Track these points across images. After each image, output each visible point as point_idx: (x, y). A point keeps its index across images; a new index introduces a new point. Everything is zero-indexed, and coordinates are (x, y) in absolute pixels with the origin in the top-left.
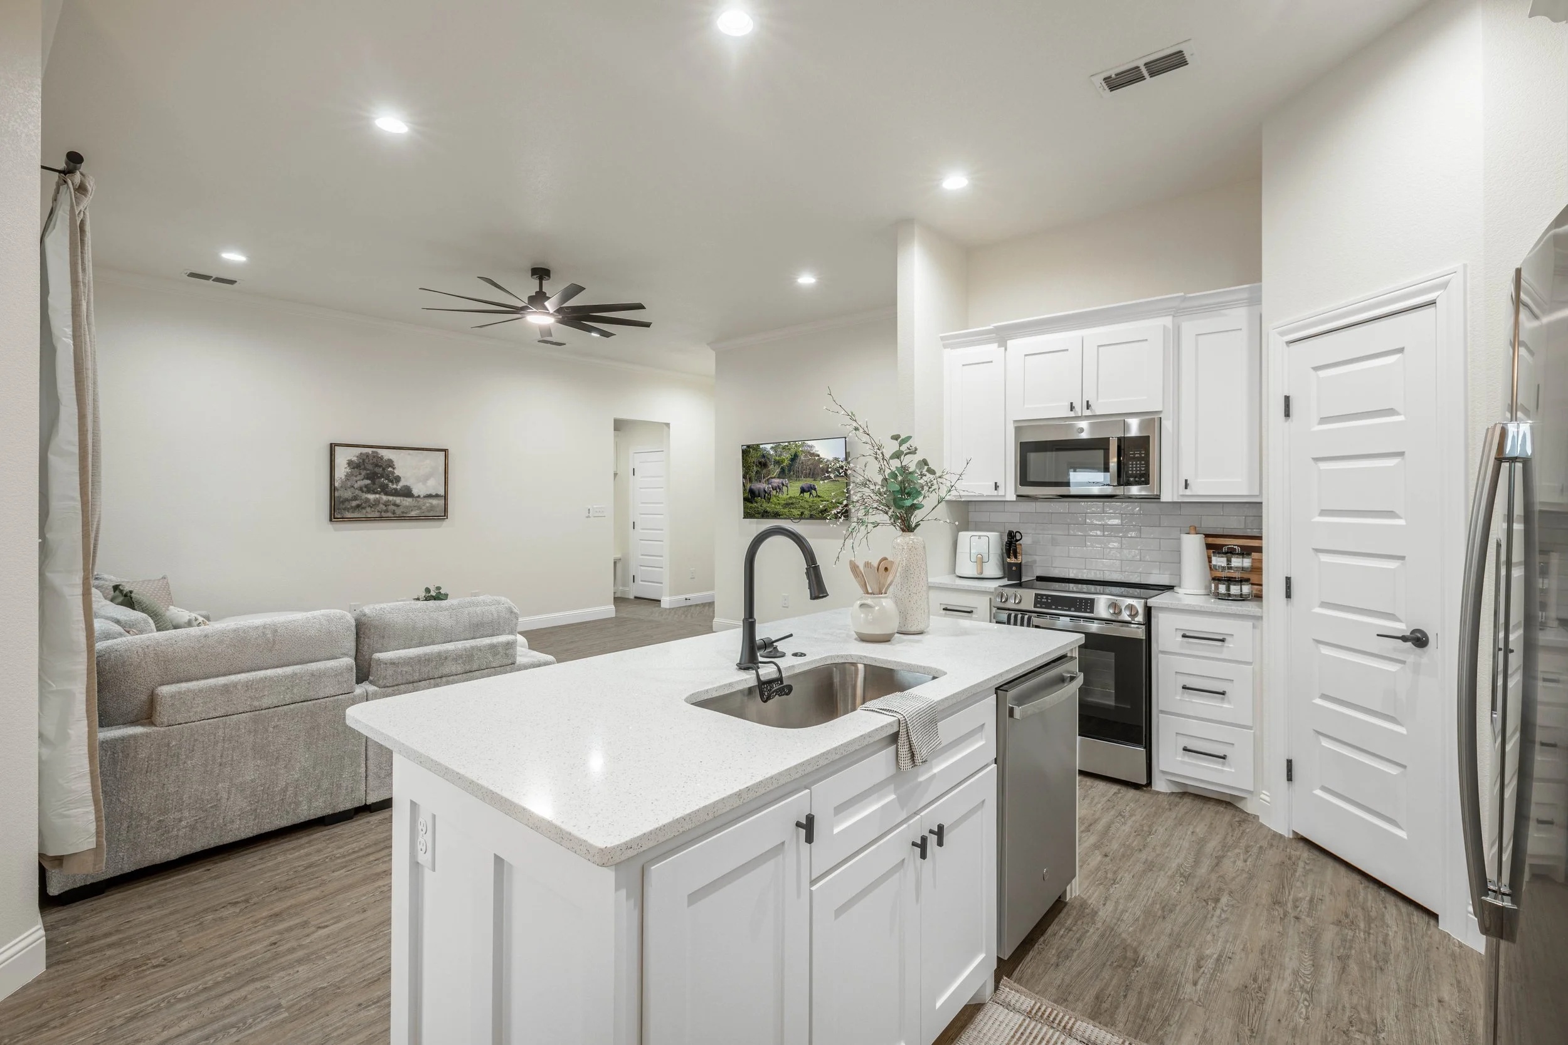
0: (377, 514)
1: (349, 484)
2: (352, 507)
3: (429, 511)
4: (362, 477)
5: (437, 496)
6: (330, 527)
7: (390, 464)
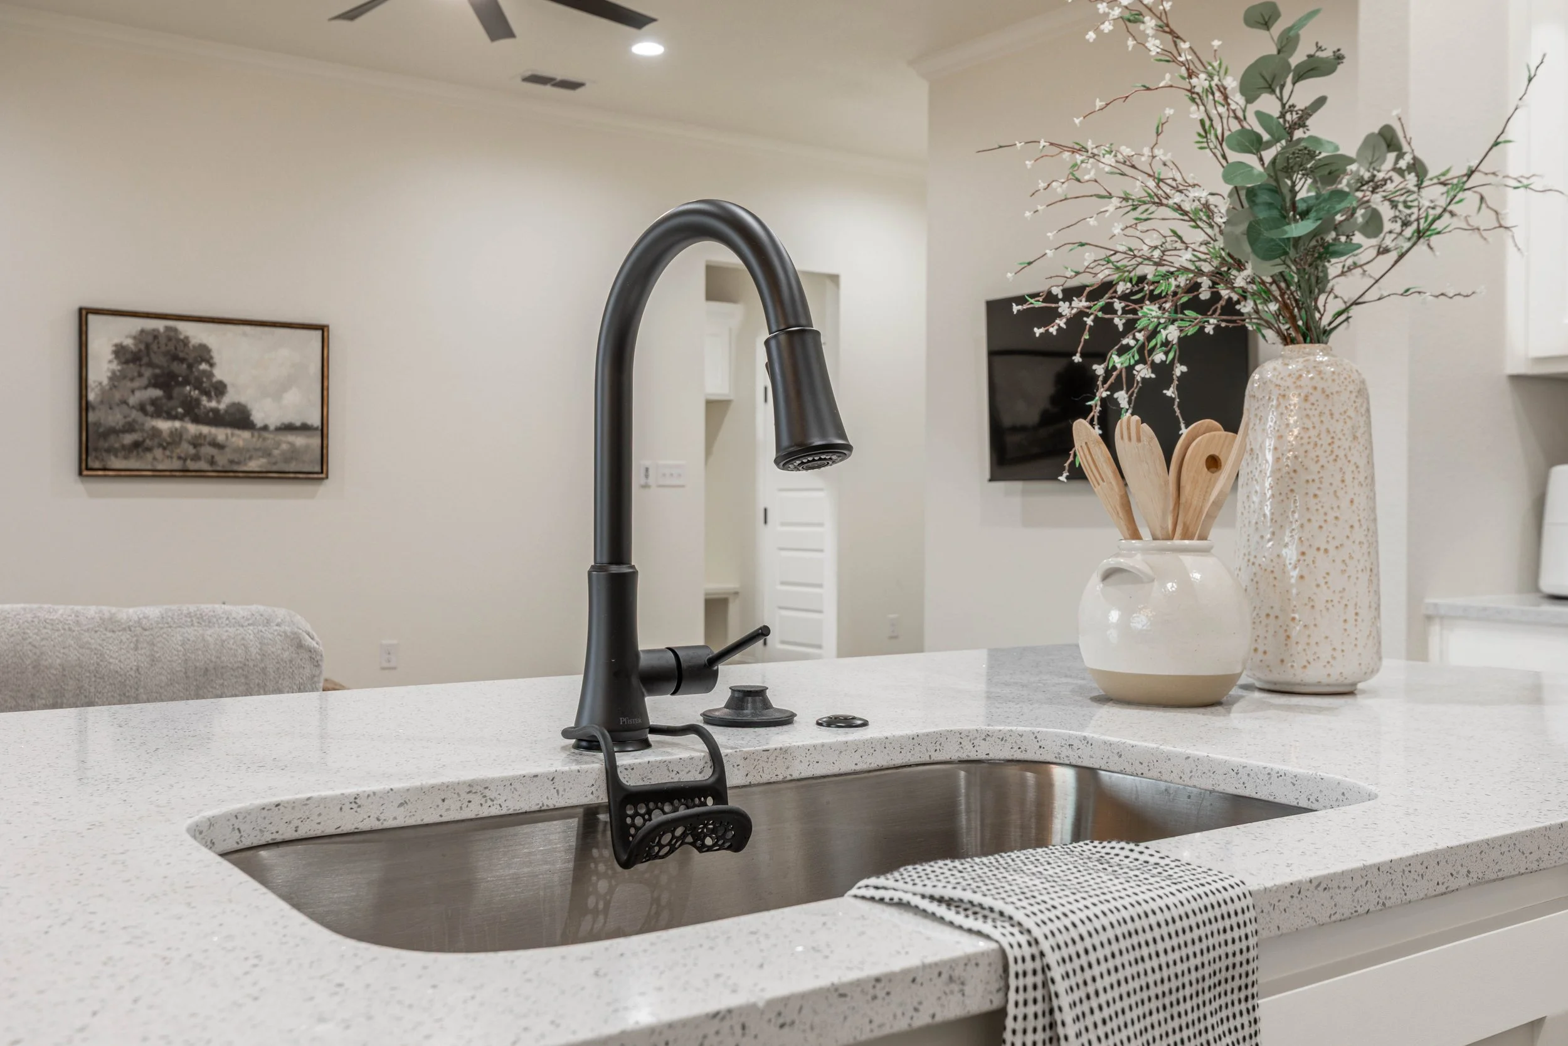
0: (177, 464)
1: (117, 396)
2: (123, 447)
3: (287, 460)
4: (144, 381)
5: (305, 428)
6: (79, 487)
7: (204, 354)
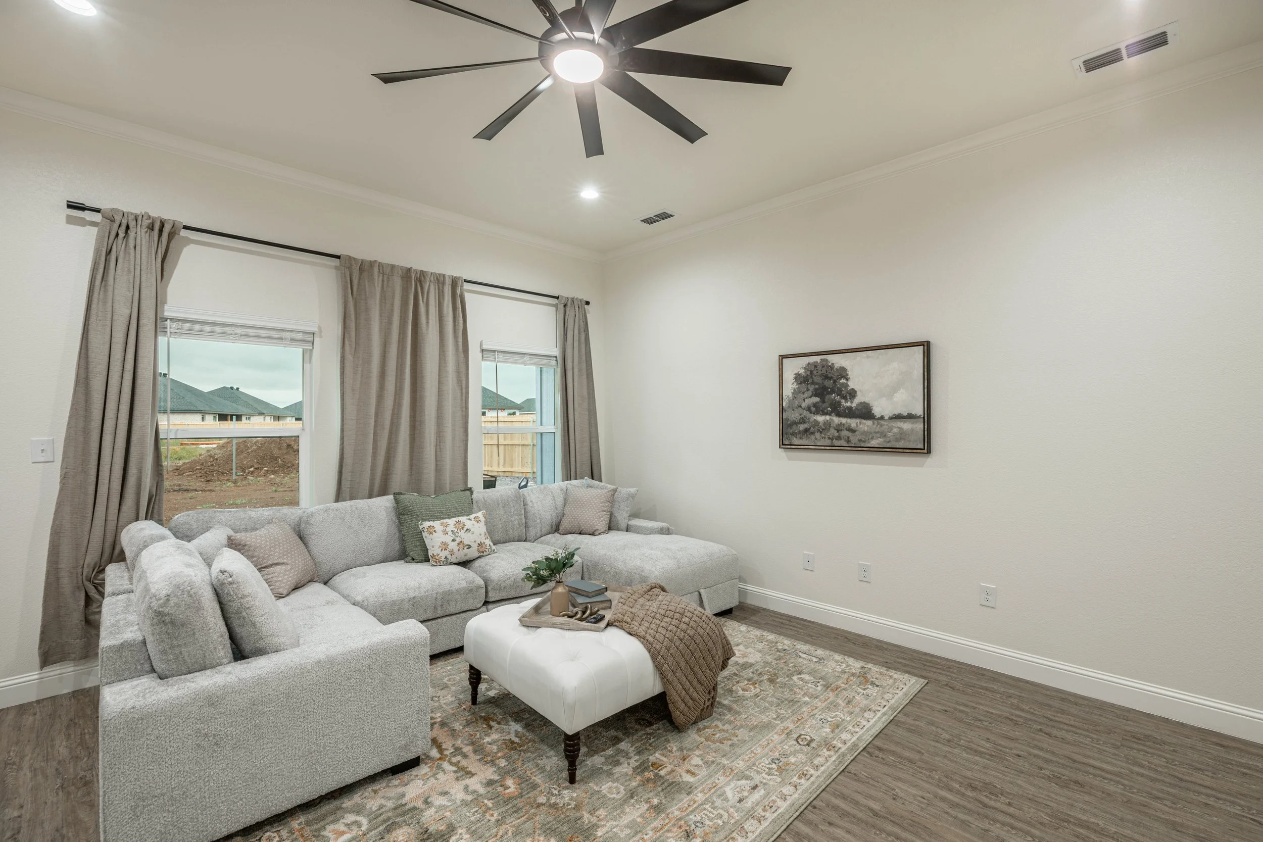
0: (828, 442)
1: (797, 403)
2: (800, 432)
3: (897, 440)
4: (810, 393)
5: (910, 417)
6: (780, 455)
7: (843, 373)
